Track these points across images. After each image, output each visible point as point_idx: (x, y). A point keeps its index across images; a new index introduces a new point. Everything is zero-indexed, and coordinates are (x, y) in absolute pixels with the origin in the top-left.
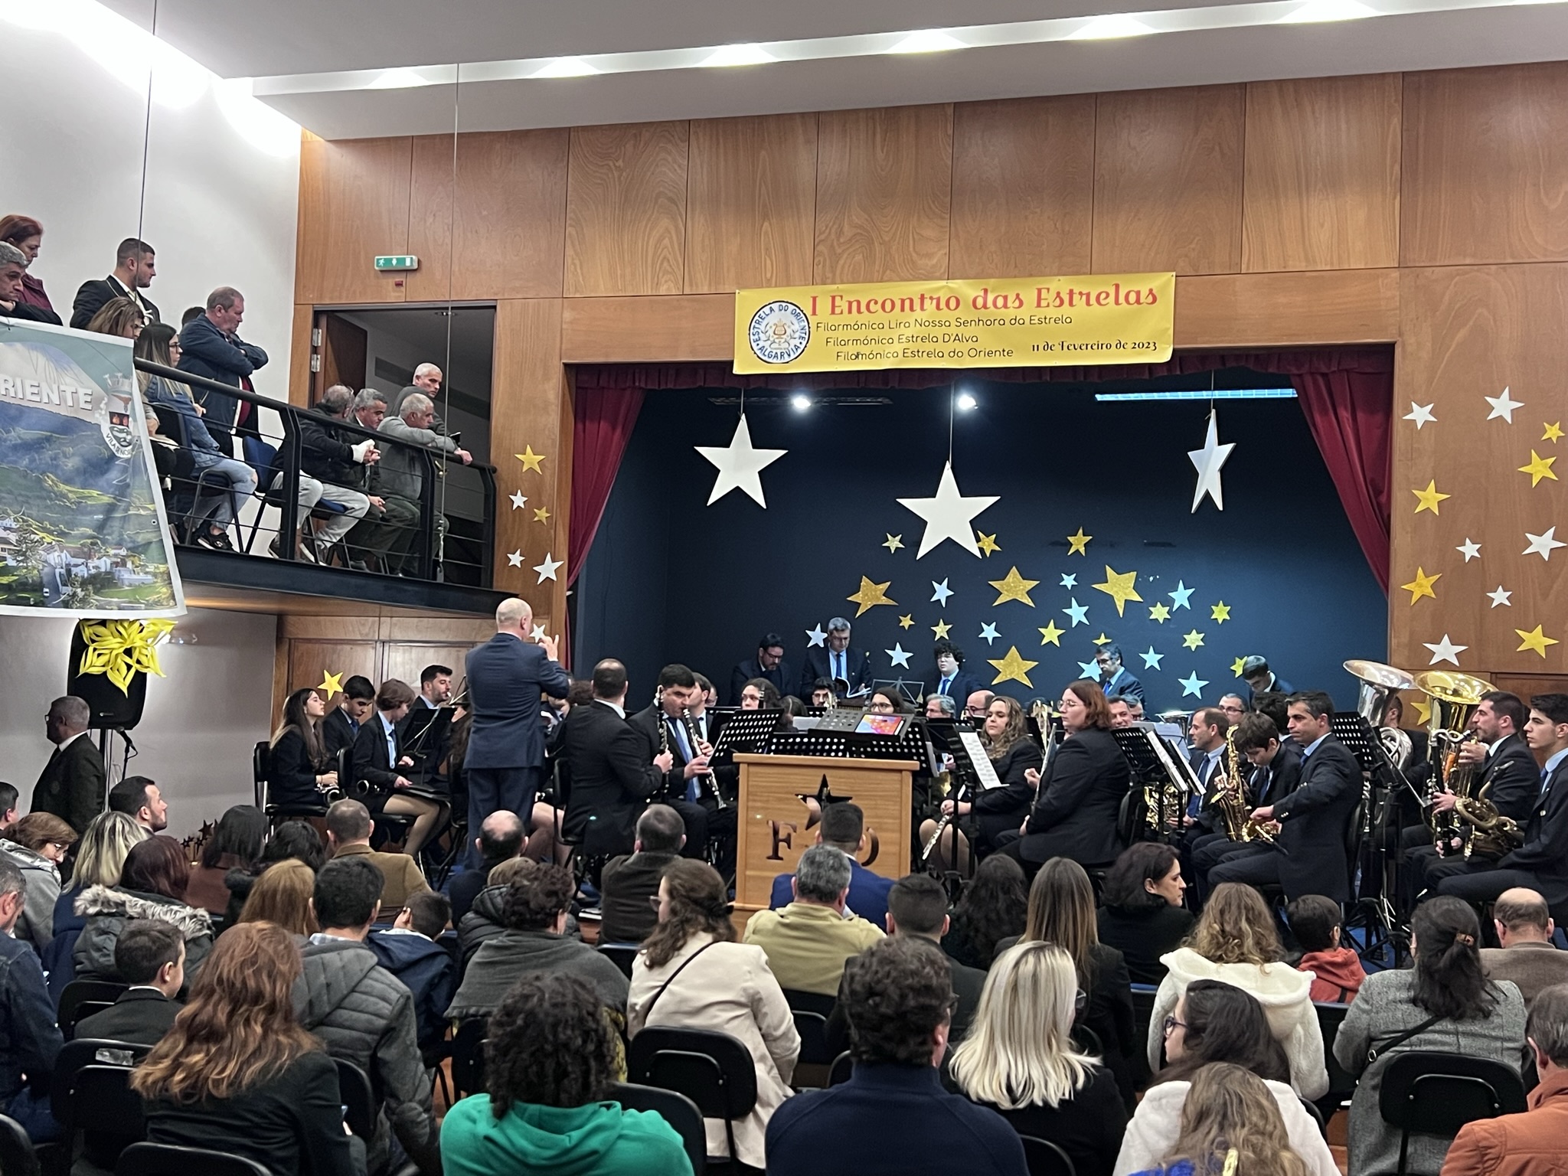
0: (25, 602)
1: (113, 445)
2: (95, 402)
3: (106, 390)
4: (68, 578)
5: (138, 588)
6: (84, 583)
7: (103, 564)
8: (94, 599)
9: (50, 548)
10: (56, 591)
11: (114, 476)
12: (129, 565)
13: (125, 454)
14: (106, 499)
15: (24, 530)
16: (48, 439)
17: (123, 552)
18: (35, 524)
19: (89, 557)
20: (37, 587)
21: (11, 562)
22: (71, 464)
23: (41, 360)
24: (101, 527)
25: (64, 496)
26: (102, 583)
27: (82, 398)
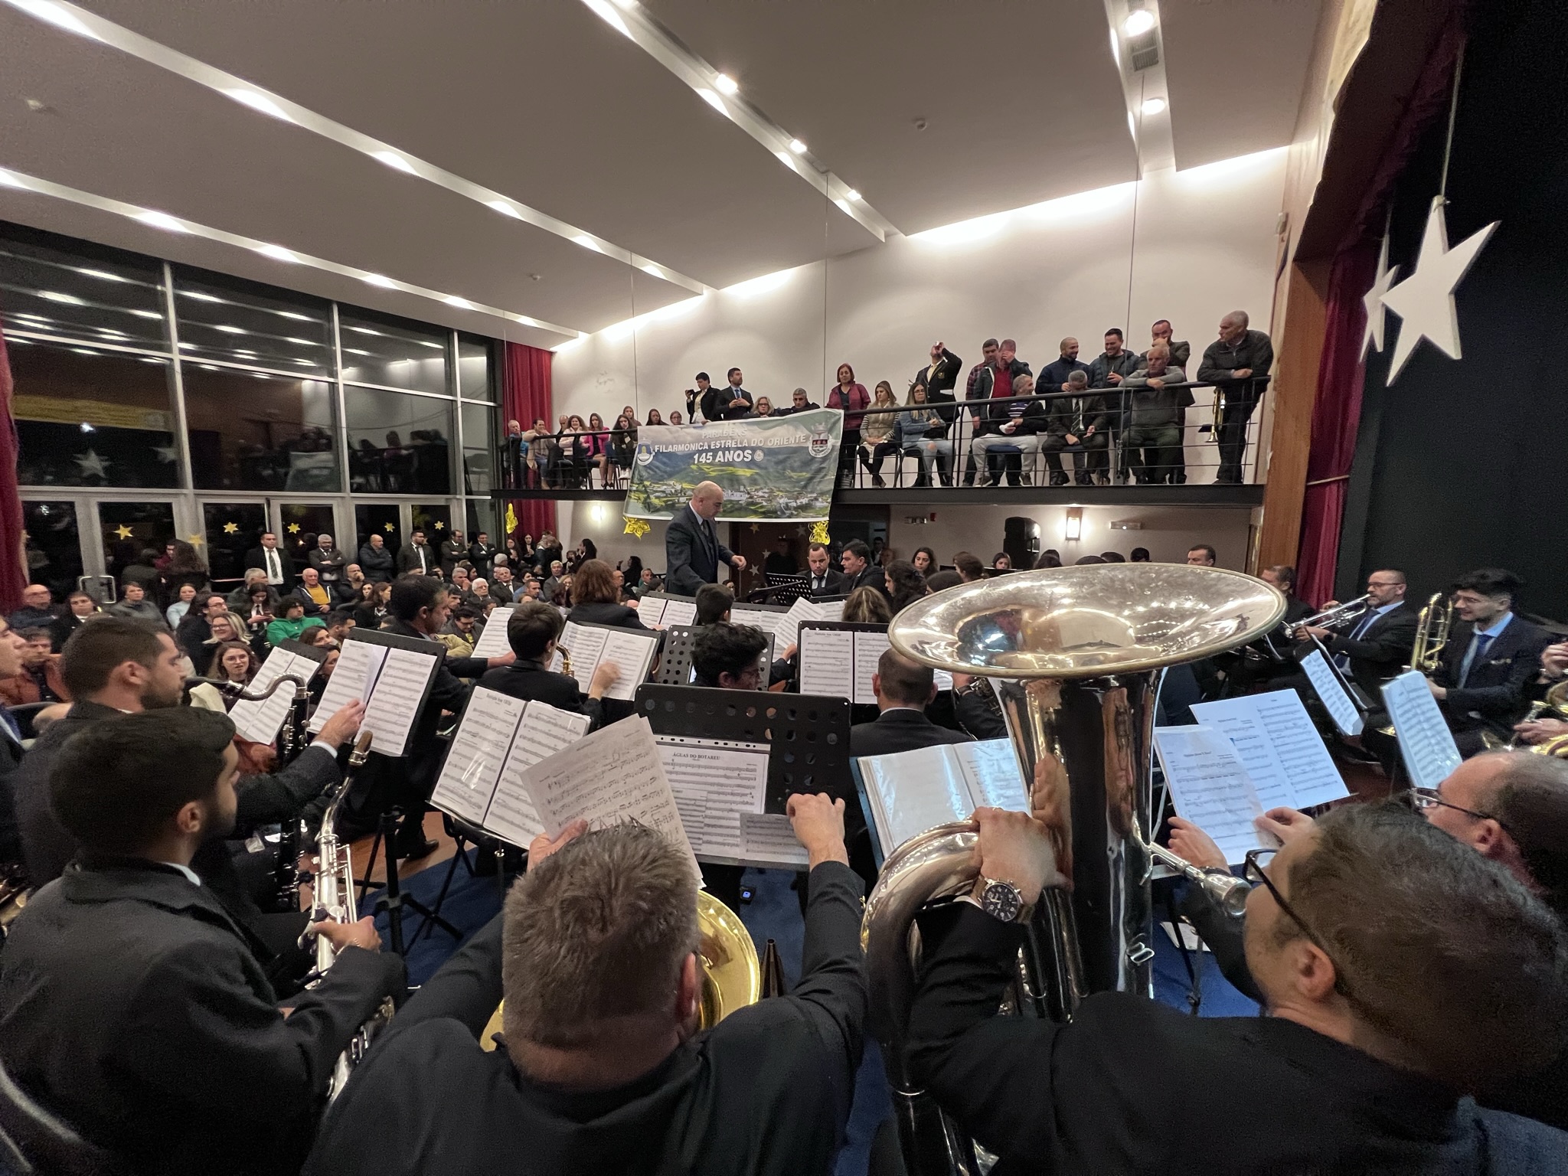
0: (771, 517)
1: (813, 453)
2: (807, 438)
3: (811, 431)
4: (787, 507)
5: (821, 509)
6: (796, 509)
7: (804, 501)
8: (803, 514)
9: (782, 497)
10: (784, 513)
11: (815, 466)
12: (820, 500)
13: (821, 455)
14: (809, 475)
15: (772, 491)
16: (788, 458)
17: (815, 495)
18: (775, 489)
19: (798, 498)
20: (775, 512)
21: (765, 504)
22: (797, 464)
23: (791, 428)
24: (805, 487)
25: (791, 477)
26: (804, 508)
27: (802, 438)
